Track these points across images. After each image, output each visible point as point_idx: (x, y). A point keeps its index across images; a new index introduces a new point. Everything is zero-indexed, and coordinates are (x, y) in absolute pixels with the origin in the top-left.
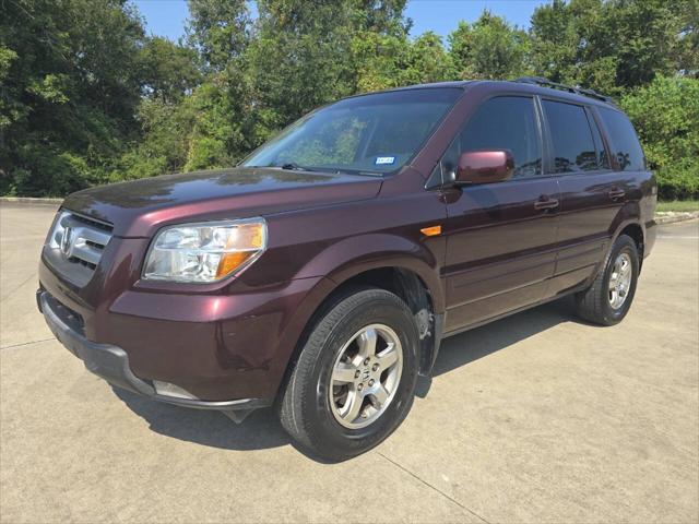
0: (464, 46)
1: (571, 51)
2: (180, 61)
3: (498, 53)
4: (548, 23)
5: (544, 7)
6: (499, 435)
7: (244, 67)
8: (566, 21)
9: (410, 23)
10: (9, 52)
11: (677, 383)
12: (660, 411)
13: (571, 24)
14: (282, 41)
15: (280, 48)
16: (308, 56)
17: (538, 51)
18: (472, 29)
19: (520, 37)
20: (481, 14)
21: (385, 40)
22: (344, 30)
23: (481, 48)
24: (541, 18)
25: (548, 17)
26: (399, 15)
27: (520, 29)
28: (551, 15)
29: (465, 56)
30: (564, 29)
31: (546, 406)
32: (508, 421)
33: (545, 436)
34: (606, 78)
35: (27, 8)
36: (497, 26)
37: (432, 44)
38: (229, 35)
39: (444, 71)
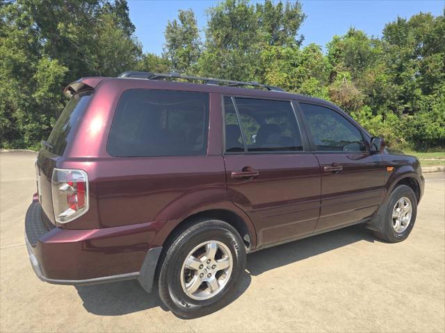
0: (337, 50)
1: (411, 51)
2: (162, 67)
3: (359, 54)
4: (394, 34)
5: (391, 23)
6: (269, 319)
7: (196, 70)
8: (406, 32)
9: (303, 38)
10: (64, 68)
11: (409, 290)
12: (387, 310)
13: (411, 34)
14: (219, 54)
15: (217, 59)
16: (235, 62)
17: (387, 52)
18: (342, 40)
19: (376, 43)
20: (349, 30)
21: (284, 50)
22: (257, 45)
23: (347, 51)
24: (389, 30)
25: (394, 29)
26: (294, 34)
27: (375, 38)
28: (396, 28)
29: (338, 57)
30: (406, 37)
31: (310, 302)
32: (280, 310)
33: (299, 322)
34: (437, 67)
35: (75, 43)
36: (359, 37)
37: (314, 51)
38: (188, 52)
39: (322, 67)
